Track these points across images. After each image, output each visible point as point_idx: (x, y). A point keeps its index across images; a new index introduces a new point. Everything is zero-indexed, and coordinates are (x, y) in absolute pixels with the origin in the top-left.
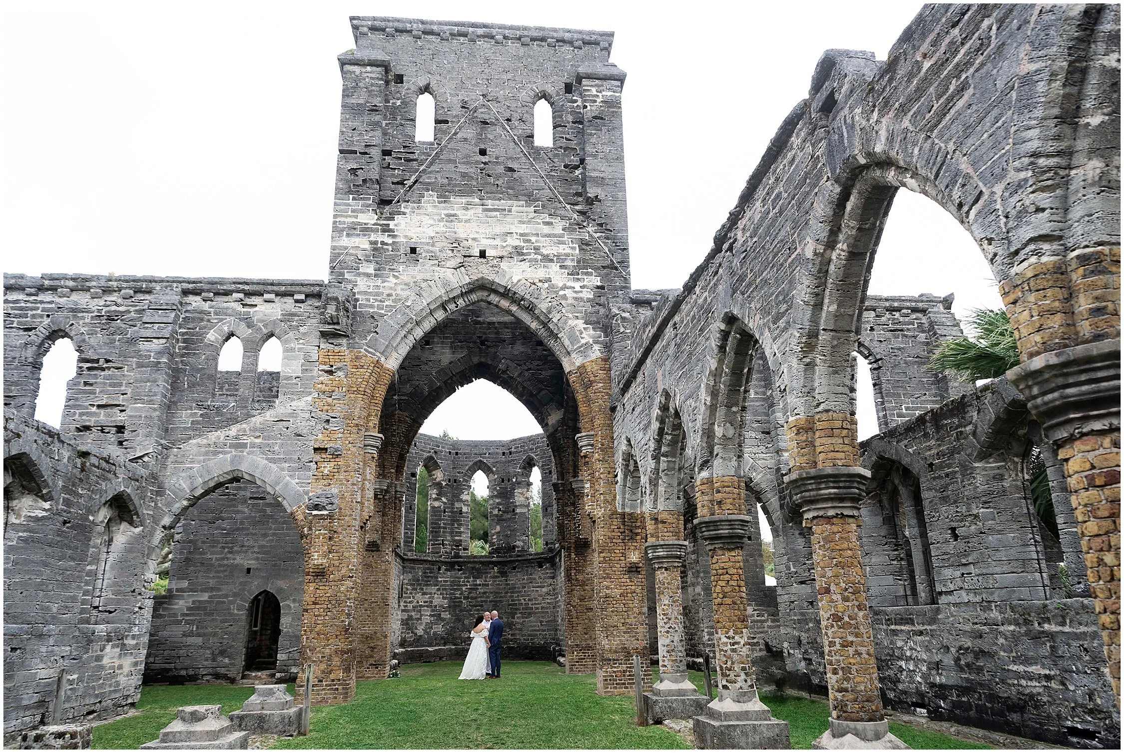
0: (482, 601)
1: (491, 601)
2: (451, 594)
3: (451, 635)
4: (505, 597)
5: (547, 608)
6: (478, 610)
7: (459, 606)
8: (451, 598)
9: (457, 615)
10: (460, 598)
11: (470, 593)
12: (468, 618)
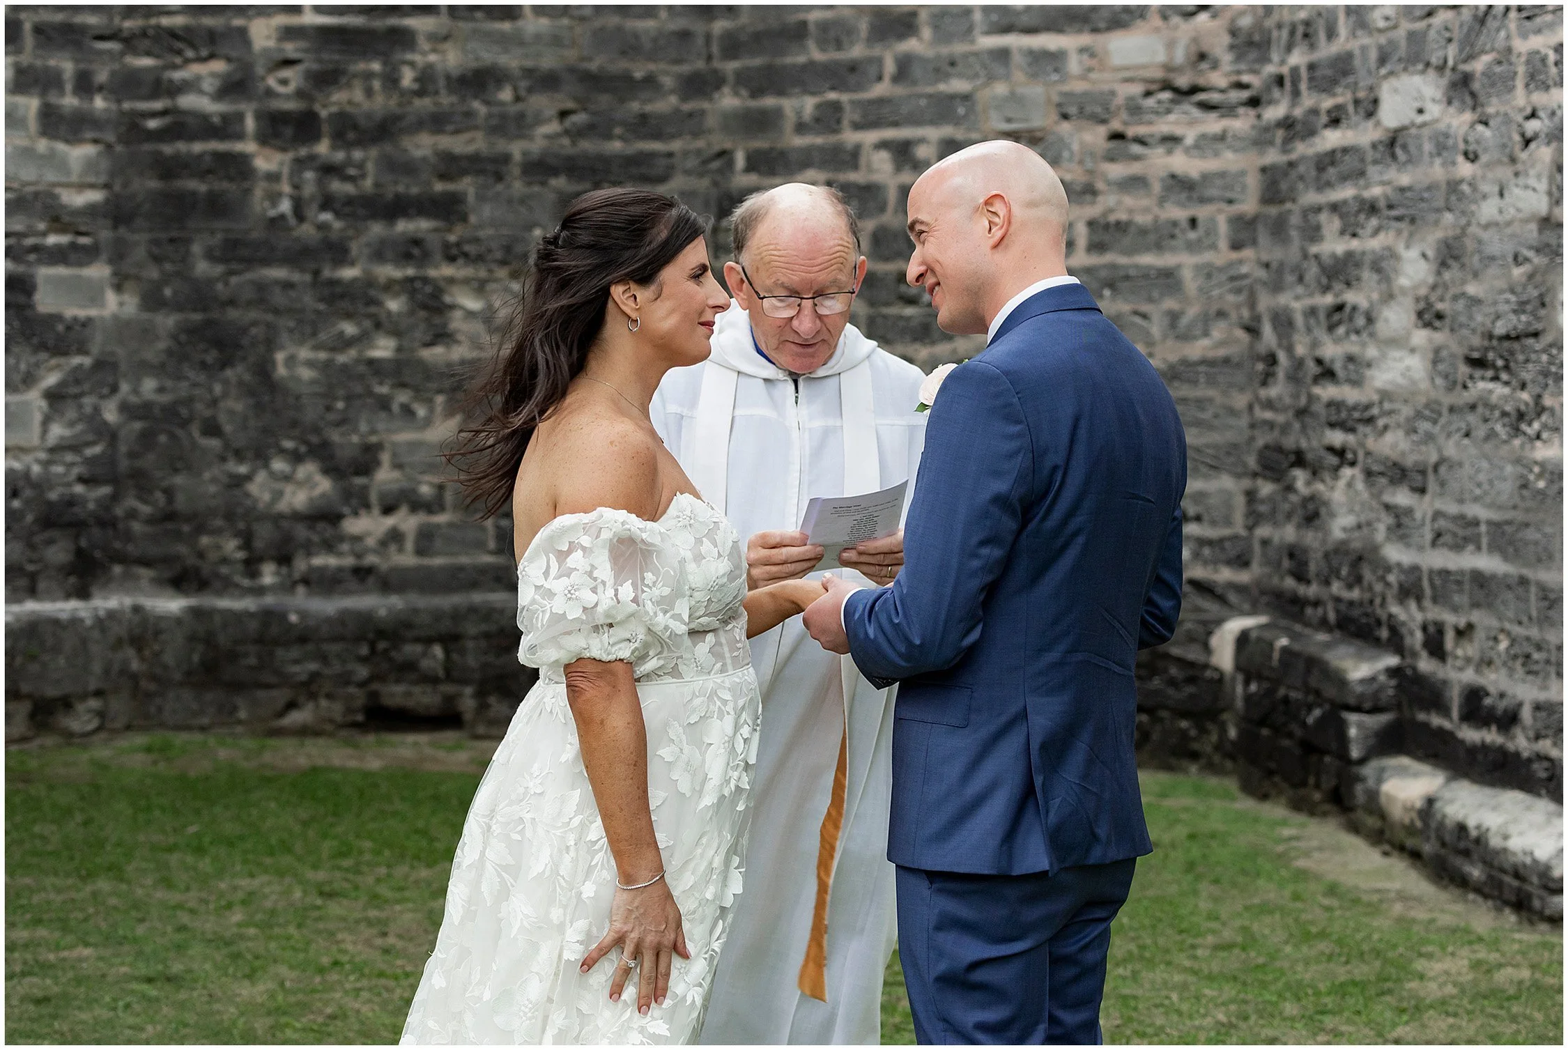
0: (451, 166)
1: (539, 168)
2: (127, 84)
3: (140, 481)
4: (691, 123)
5: (1162, 236)
6: (412, 250)
7: (217, 206)
8: (132, 128)
9: (200, 297)
10: (227, 128)
11: (326, 79)
12: (308, 328)
